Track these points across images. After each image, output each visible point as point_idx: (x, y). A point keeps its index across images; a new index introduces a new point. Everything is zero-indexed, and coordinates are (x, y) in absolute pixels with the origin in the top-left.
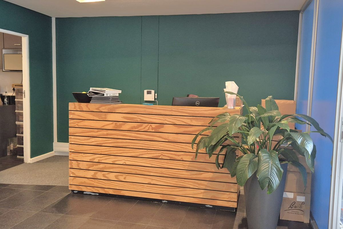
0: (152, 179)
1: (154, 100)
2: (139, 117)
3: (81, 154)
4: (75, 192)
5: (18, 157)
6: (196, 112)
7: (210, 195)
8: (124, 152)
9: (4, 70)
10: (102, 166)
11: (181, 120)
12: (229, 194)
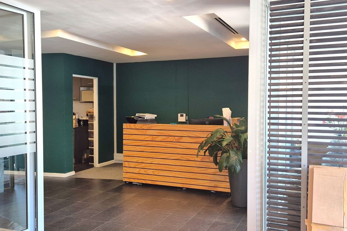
0: (176, 174)
1: (185, 121)
2: (167, 132)
3: (130, 157)
4: (127, 183)
5: (90, 163)
6: (203, 128)
7: (213, 184)
8: (158, 155)
9: (81, 102)
10: (144, 165)
11: (193, 134)
12: (226, 183)
